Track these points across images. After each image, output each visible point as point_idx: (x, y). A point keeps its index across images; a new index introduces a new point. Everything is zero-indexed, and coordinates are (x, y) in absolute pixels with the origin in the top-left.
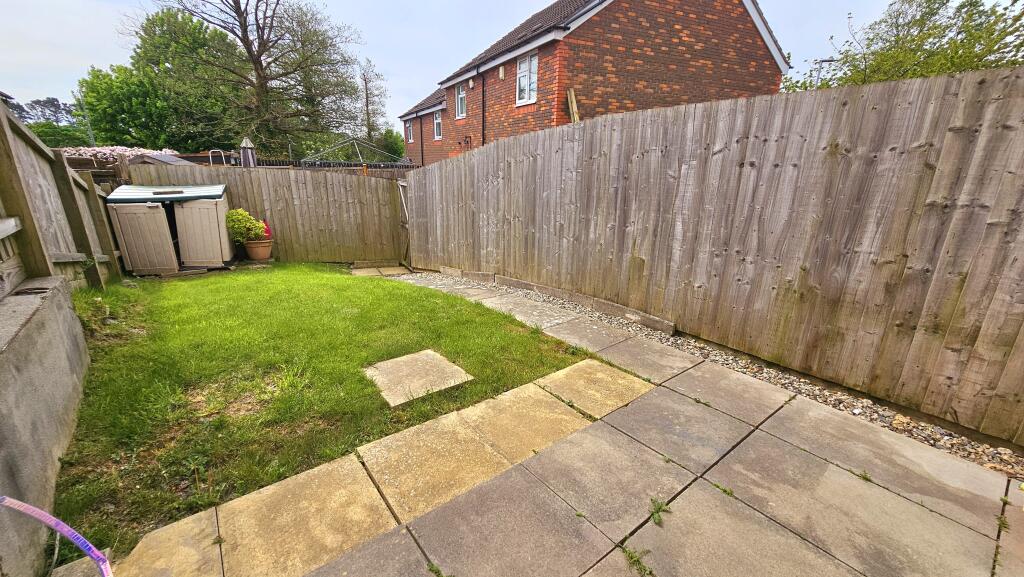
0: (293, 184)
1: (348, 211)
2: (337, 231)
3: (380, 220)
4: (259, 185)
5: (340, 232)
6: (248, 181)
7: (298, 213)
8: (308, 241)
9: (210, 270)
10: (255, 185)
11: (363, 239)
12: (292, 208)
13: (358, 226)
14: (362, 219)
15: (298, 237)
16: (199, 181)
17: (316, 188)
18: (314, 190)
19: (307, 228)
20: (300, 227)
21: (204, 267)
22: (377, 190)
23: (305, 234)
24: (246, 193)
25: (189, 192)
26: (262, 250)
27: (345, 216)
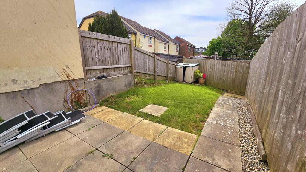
0: (216, 64)
1: (231, 74)
2: (225, 79)
3: (242, 79)
4: (207, 64)
5: (226, 80)
6: (205, 63)
7: (215, 73)
8: (216, 81)
9: (188, 83)
10: (206, 64)
11: (234, 84)
12: (214, 71)
13: (233, 79)
14: (235, 77)
15: (213, 79)
16: (194, 62)
17: (222, 66)
18: (221, 66)
19: (216, 77)
20: (214, 76)
21: (187, 82)
22: (244, 67)
23: (215, 79)
24: (203, 66)
25: (190, 65)
26: (201, 81)
27: (229, 75)
